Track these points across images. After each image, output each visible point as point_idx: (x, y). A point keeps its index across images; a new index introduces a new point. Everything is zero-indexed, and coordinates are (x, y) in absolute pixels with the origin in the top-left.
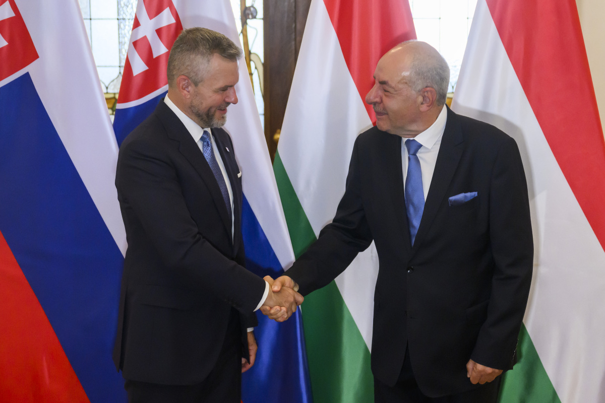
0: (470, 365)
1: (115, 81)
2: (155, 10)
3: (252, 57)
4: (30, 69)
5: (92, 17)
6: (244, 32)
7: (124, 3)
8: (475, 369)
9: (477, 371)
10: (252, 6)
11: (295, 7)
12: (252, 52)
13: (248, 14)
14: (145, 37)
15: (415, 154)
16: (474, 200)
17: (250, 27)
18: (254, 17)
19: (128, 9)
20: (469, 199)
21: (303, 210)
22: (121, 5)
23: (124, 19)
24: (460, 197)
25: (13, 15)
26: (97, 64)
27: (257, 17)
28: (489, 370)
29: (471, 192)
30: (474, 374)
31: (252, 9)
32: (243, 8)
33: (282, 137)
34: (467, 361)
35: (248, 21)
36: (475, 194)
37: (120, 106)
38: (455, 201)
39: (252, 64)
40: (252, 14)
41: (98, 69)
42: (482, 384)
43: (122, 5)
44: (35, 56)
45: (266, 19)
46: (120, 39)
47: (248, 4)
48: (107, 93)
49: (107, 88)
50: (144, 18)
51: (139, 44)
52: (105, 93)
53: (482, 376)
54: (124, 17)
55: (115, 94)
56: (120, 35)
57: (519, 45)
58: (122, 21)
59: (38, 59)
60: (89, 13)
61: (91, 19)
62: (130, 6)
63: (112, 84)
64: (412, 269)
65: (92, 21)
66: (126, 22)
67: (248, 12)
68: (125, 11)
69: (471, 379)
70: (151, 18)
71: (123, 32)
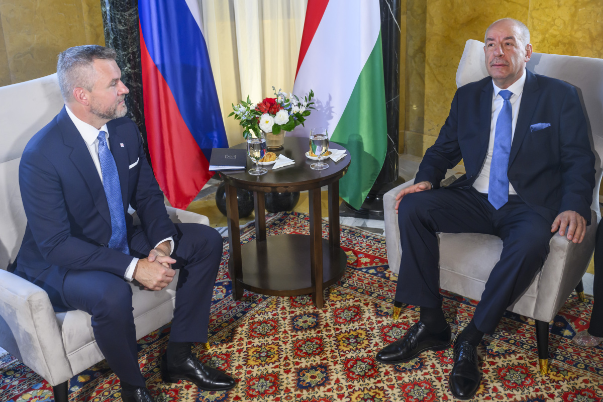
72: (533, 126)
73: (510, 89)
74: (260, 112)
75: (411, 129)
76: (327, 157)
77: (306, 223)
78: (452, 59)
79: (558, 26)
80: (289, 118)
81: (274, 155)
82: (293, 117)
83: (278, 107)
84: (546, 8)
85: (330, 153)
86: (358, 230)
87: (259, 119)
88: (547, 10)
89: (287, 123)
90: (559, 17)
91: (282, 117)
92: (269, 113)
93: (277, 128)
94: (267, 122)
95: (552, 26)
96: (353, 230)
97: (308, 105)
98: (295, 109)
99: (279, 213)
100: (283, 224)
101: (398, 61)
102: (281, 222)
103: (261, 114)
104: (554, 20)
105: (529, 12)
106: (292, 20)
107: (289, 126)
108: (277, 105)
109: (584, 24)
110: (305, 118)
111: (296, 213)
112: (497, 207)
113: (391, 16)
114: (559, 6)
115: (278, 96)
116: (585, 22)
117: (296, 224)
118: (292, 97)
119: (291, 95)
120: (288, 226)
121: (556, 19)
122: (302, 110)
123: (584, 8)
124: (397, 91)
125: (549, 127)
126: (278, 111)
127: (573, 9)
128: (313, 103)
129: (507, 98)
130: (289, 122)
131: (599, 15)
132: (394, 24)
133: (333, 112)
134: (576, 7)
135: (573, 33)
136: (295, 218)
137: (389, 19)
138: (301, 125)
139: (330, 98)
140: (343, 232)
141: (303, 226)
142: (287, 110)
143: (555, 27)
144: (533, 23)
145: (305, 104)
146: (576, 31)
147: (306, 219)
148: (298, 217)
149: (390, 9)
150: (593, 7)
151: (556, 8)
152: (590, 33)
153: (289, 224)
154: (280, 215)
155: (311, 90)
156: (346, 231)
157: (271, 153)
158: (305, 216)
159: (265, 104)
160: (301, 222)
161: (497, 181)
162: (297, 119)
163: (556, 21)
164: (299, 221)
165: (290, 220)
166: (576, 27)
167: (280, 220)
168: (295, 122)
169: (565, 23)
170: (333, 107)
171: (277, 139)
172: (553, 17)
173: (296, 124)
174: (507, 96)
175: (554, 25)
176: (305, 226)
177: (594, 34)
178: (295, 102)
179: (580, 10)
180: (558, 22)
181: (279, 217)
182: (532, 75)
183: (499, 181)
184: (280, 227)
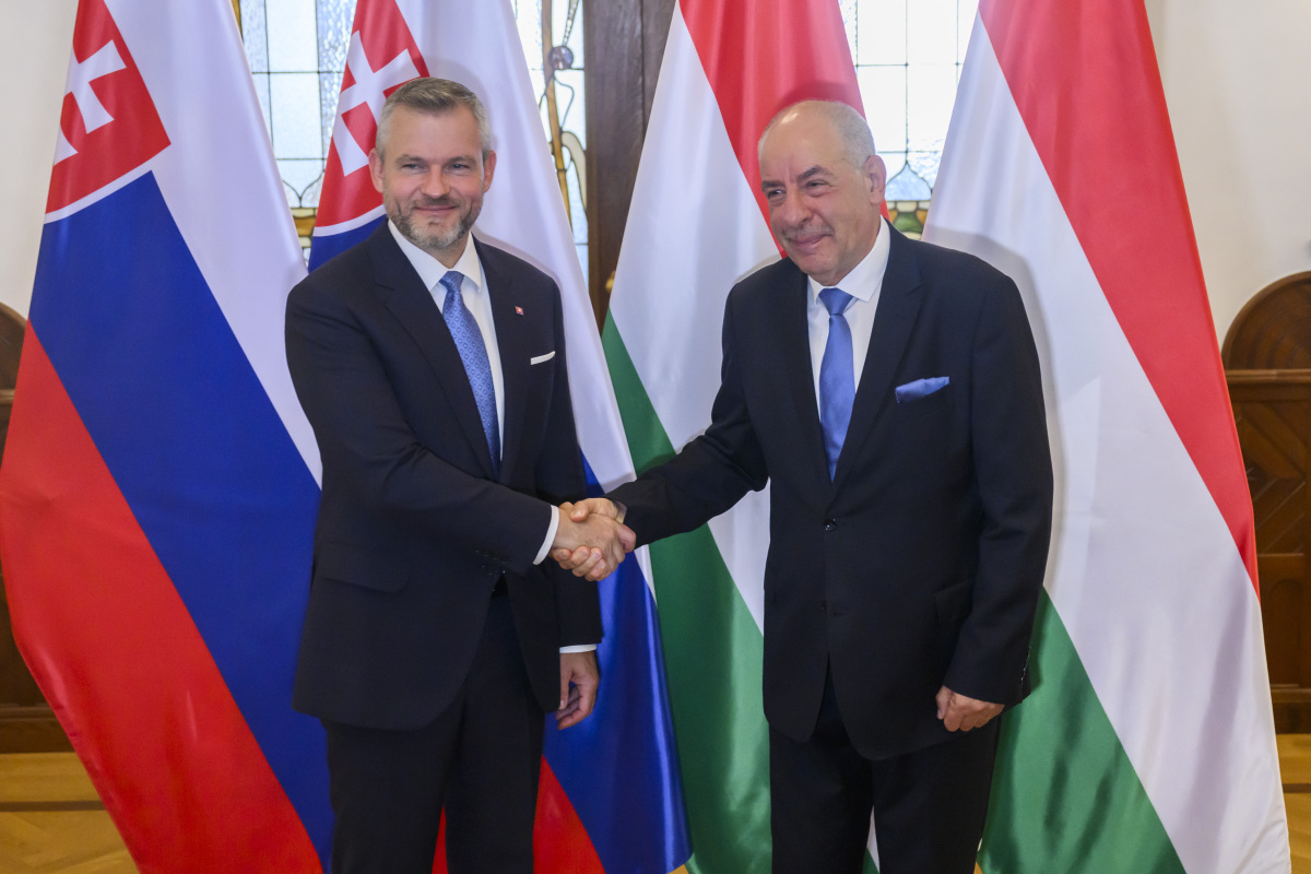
0: (943, 696)
1: (315, 185)
2: (382, 56)
3: (565, 139)
4: (155, 165)
5: (271, 70)
6: (549, 92)
7: (330, 43)
8: (952, 703)
9: (957, 707)
10: (564, 46)
11: (643, 46)
12: (565, 129)
13: (557, 61)
14: (365, 104)
15: (840, 314)
16: (943, 390)
17: (561, 84)
18: (568, 66)
19: (337, 54)
20: (934, 389)
21: (658, 418)
22: (324, 46)
23: (329, 72)
24: (917, 386)
25: (122, 66)
26: (278, 153)
27: (575, 65)
28: (978, 704)
29: (937, 376)
30: (951, 713)
31: (563, 51)
32: (548, 50)
33: (616, 285)
34: (937, 690)
35: (558, 74)
36: (945, 380)
37: (321, 232)
38: (907, 394)
39: (565, 152)
40: (563, 61)
41: (279, 164)
42: (967, 730)
43: (327, 47)
44: (164, 142)
45: (589, 68)
46: (324, 108)
47: (557, 41)
48: (301, 208)
49: (300, 198)
50: (362, 68)
51: (353, 119)
52: (292, 208)
53: (965, 716)
54: (331, 67)
55: (314, 209)
56: (324, 102)
57: (1049, 110)
58: (325, 75)
59: (169, 147)
60: (265, 63)
61: (269, 73)
62: (340, 48)
63: (308, 191)
64: (834, 523)
65: (272, 75)
66: (333, 78)
67: (555, 56)
68: (332, 58)
69: (946, 722)
70: (374, 71)
71: (328, 96)
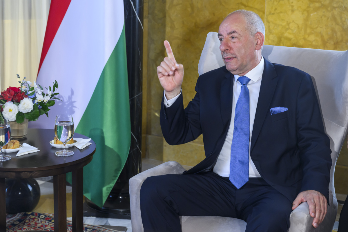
72: (273, 109)
73: (248, 75)
74: (3, 100)
75: (153, 133)
76: (72, 145)
77: (47, 223)
78: (193, 62)
79: (292, 30)
80: (34, 106)
81: (18, 143)
82: (37, 105)
83: (23, 95)
84: (281, 12)
85: (75, 141)
86: (101, 228)
87: (2, 107)
88: (281, 15)
89: (32, 111)
90: (293, 21)
91: (27, 105)
92: (12, 101)
93: (20, 116)
94: (11, 111)
95: (287, 29)
96: (96, 228)
97: (52, 96)
98: (40, 98)
99: (18, 214)
100: (22, 225)
101: (141, 58)
102: (20, 222)
103: (4, 102)
104: (288, 24)
105: (265, 16)
106: (33, 21)
107: (34, 114)
108: (21, 93)
109: (317, 28)
110: (49, 108)
111: (36, 214)
112: (238, 187)
113: (134, 14)
114: (293, 11)
115: (22, 84)
116: (317, 26)
117: (36, 224)
118: (37, 86)
119: (35, 84)
120: (28, 226)
121: (290, 23)
122: (47, 99)
123: (316, 13)
124: (140, 89)
125: (286, 112)
126: (22, 99)
127: (306, 14)
128: (57, 94)
129: (245, 83)
130: (33, 110)
131: (329, 19)
132: (137, 22)
133: (75, 107)
134: (308, 12)
135: (306, 36)
136: (35, 218)
137: (132, 16)
138: (45, 114)
139: (72, 93)
140: (86, 230)
141: (44, 226)
142: (31, 98)
143: (289, 31)
144: (269, 27)
145: (50, 93)
146: (309, 34)
147: (46, 219)
148: (39, 217)
149: (133, 7)
150: (324, 12)
151: (290, 12)
152: (322, 37)
153: (30, 224)
154: (20, 216)
155: (56, 81)
156: (88, 230)
157: (15, 141)
158: (46, 216)
159: (10, 92)
160: (41, 222)
161: (238, 161)
162: (41, 107)
163: (291, 25)
164: (40, 221)
165: (30, 221)
166: (309, 31)
167: (20, 221)
168: (40, 111)
169: (298, 27)
170: (75, 102)
171: (20, 128)
172: (287, 22)
173: (40, 114)
174: (245, 81)
175: (289, 28)
176: (46, 226)
177: (326, 37)
178: (39, 91)
179: (312, 15)
180: (292, 26)
181: (18, 217)
182: (270, 64)
183: (239, 161)
184: (20, 227)
